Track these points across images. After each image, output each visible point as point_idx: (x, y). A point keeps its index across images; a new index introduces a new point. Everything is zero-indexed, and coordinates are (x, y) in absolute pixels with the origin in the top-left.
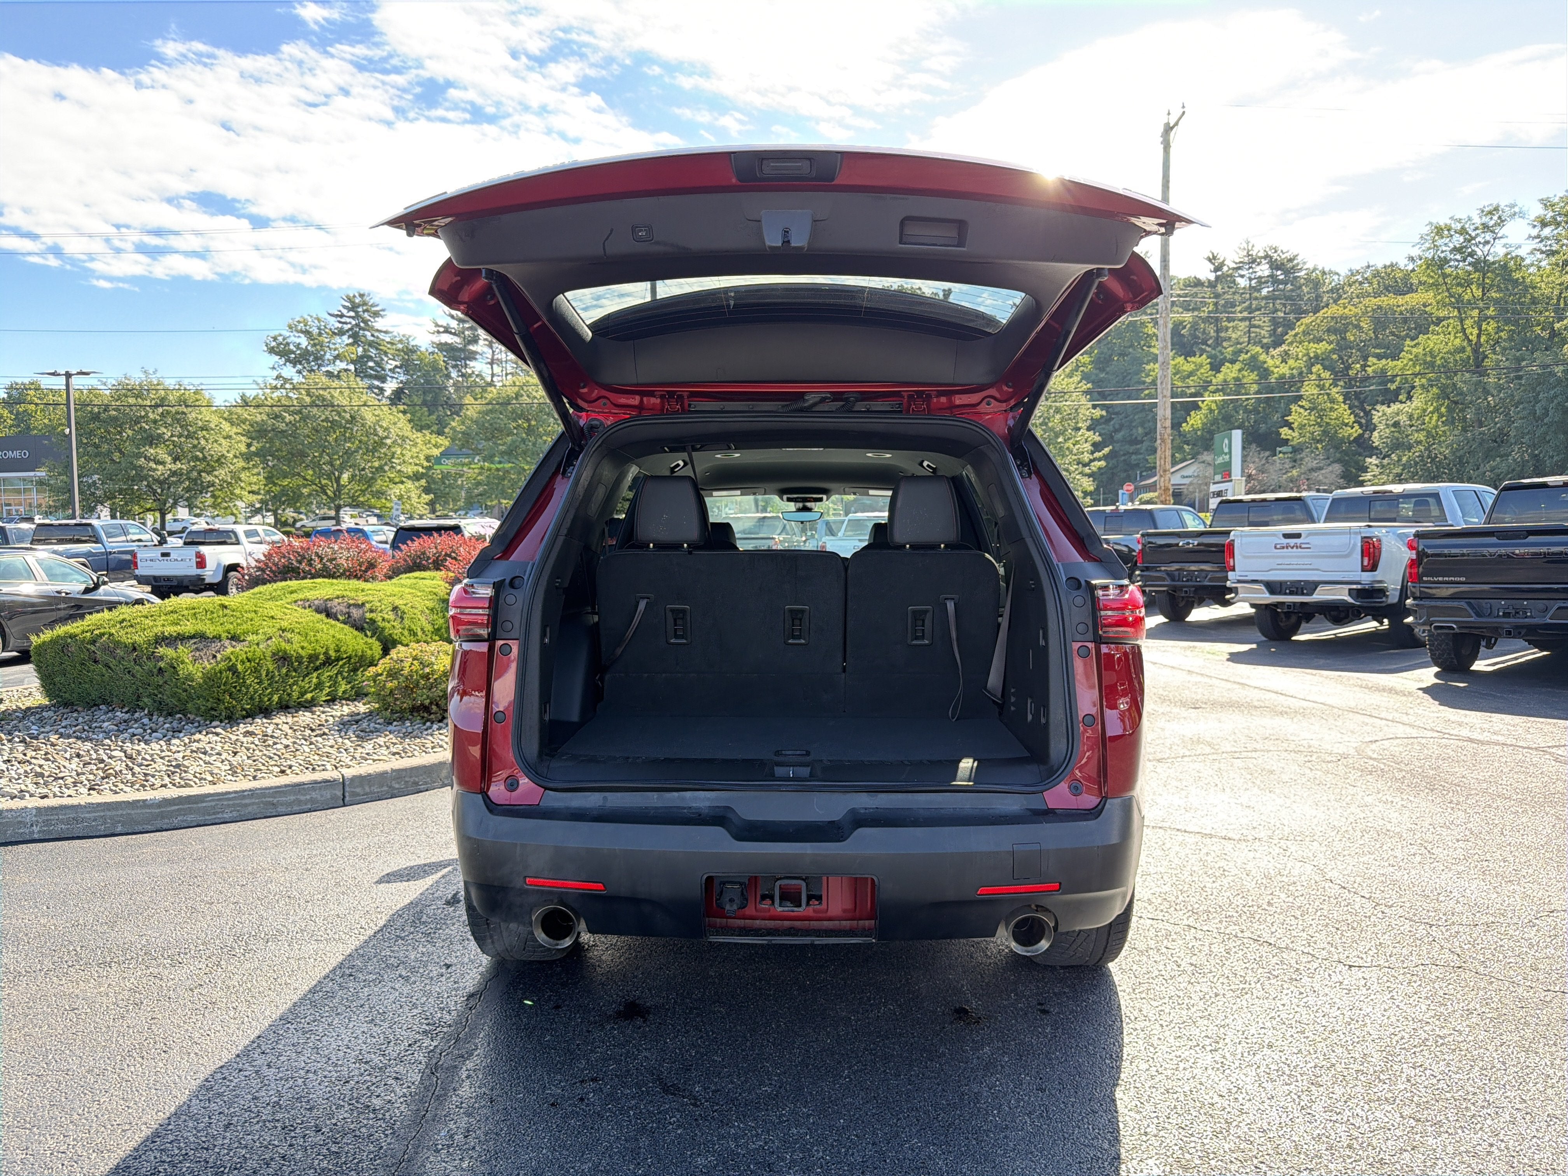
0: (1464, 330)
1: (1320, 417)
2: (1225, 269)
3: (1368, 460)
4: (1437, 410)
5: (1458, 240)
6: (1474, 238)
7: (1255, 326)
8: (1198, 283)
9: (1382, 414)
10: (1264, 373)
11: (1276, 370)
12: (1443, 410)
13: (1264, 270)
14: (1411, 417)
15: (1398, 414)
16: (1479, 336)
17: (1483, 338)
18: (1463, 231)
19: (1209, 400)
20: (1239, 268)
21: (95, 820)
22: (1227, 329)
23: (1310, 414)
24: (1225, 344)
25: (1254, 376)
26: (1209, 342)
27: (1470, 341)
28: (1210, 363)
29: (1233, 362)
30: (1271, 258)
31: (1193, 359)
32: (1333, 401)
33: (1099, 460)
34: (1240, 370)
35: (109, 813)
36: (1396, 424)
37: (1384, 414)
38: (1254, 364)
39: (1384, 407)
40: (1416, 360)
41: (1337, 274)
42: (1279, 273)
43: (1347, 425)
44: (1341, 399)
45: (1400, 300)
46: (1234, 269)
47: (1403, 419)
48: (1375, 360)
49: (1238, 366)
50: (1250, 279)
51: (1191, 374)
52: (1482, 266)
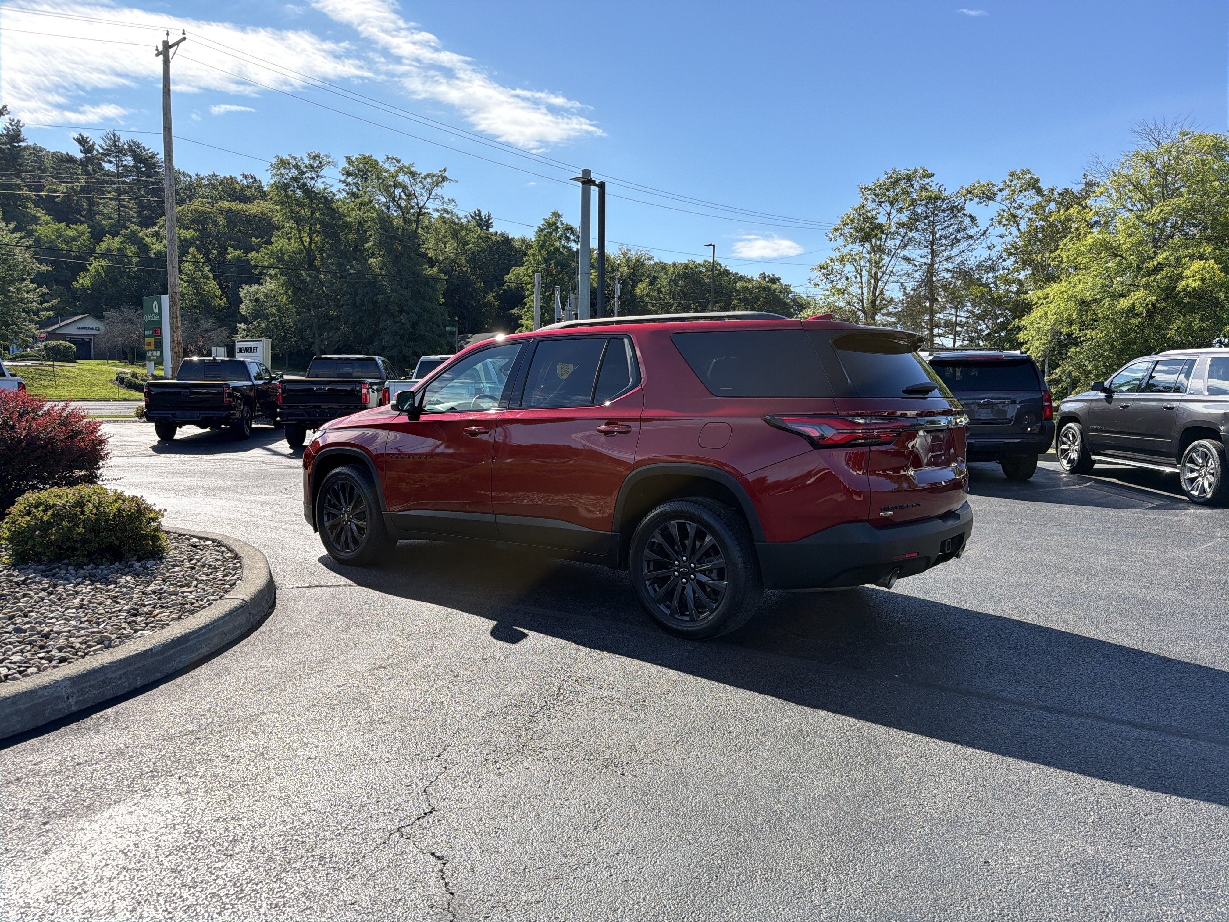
0: (301, 238)
1: (197, 288)
2: (95, 152)
3: (239, 325)
4: (286, 292)
5: (294, 173)
6: (304, 173)
7: (125, 207)
8: (70, 159)
9: (245, 291)
10: (144, 248)
11: (153, 247)
12: (290, 292)
13: (129, 161)
14: (267, 296)
15: (257, 293)
16: (310, 243)
17: (313, 246)
18: (297, 167)
19: (95, 264)
20: (108, 155)
21: (120, 678)
22: (99, 204)
23: (188, 285)
24: (97, 217)
25: (134, 249)
26: (83, 213)
27: (304, 246)
28: (90, 232)
29: (115, 234)
30: (135, 151)
31: (74, 226)
32: (205, 277)
33: (48, 310)
34: (121, 243)
35: (129, 669)
36: (257, 300)
37: (248, 292)
38: (133, 239)
39: (247, 287)
40: (271, 255)
41: (190, 177)
42: (142, 165)
43: (217, 296)
44: (211, 276)
45: (244, 207)
46: (103, 154)
47: (261, 296)
48: (232, 250)
49: (118, 239)
50: (118, 166)
51: (74, 239)
52: (309, 193)
